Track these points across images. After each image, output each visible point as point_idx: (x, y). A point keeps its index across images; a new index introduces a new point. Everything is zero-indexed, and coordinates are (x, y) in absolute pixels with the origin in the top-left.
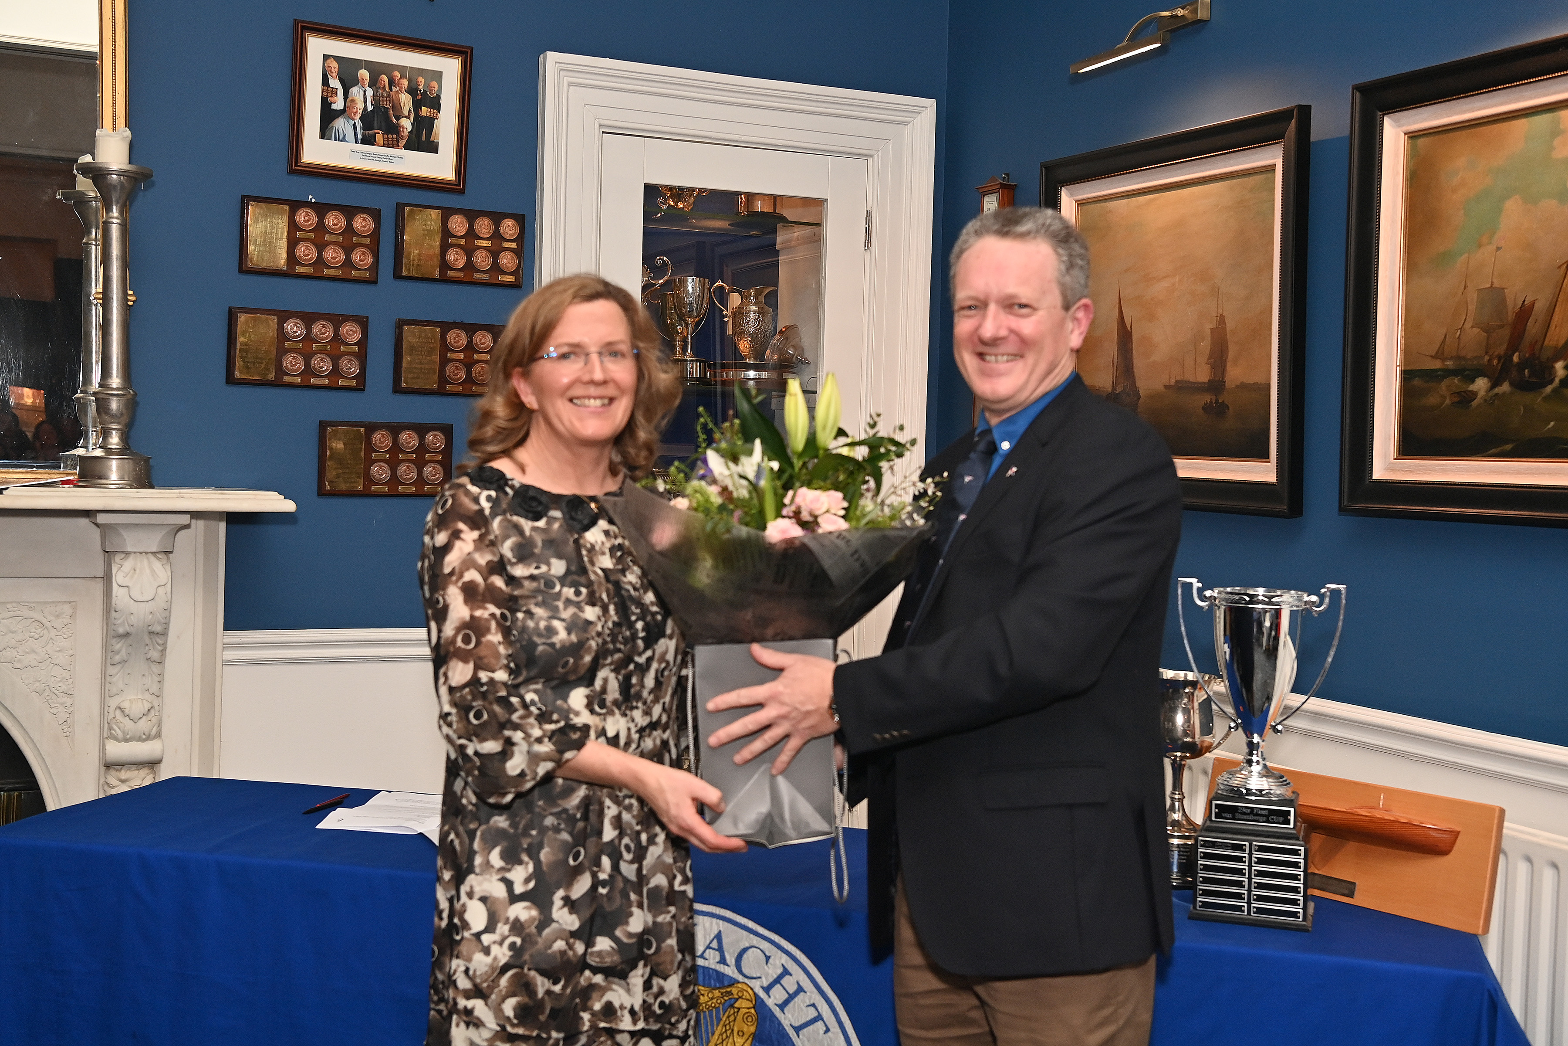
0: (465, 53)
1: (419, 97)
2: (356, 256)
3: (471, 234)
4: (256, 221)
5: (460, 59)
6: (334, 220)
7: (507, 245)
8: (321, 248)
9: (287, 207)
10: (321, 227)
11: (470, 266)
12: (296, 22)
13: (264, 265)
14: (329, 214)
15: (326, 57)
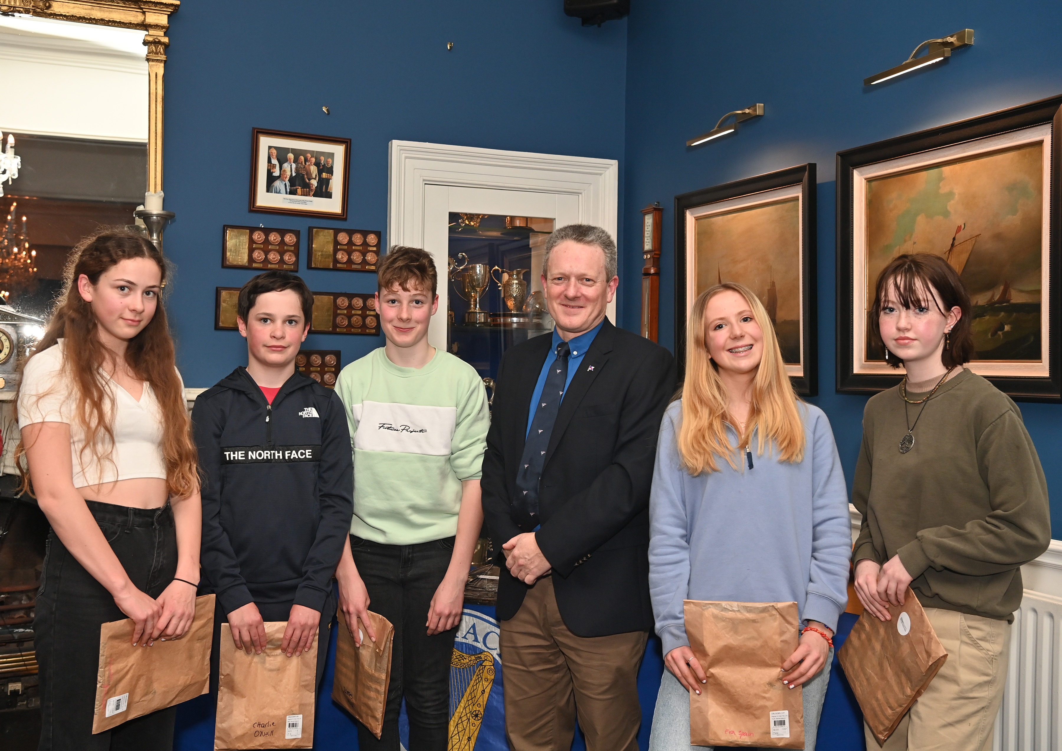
0: (347, 142)
1: (321, 167)
2: (286, 257)
3: (350, 243)
4: (231, 239)
5: (344, 146)
6: (274, 237)
7: (371, 249)
8: (267, 252)
9: (248, 231)
10: (267, 242)
11: (350, 261)
12: (254, 129)
13: (235, 263)
14: (271, 234)
15: (270, 147)
